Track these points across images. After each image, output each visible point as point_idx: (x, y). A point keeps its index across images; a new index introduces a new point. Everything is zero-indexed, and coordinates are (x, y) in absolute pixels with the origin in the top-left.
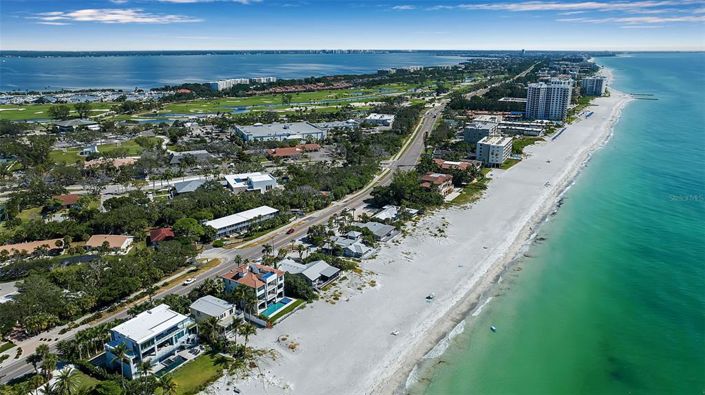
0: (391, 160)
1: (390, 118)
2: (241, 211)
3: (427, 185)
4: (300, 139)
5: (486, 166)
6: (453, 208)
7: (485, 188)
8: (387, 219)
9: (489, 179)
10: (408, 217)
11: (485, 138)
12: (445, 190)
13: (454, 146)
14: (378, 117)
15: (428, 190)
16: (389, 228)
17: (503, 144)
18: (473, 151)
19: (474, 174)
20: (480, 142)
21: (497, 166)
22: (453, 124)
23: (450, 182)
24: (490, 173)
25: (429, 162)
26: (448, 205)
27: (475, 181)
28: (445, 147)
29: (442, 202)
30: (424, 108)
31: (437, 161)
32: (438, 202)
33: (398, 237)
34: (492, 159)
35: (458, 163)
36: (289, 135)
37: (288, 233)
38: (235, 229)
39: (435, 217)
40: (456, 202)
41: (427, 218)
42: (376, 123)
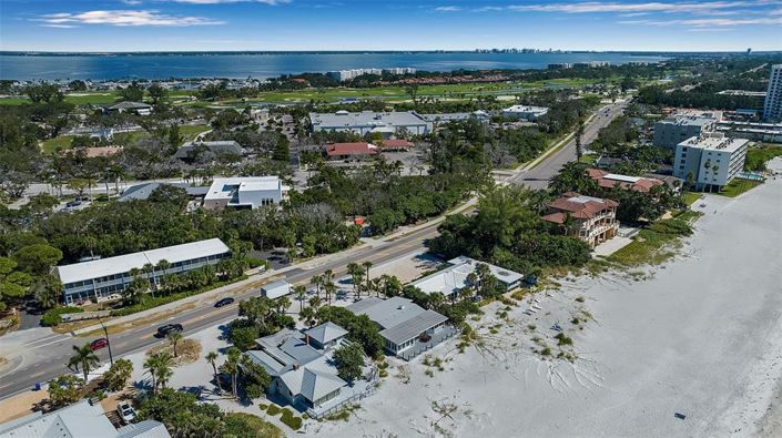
0: (518, 170)
1: (540, 111)
2: (170, 244)
3: (558, 218)
4: (390, 134)
5: (693, 189)
6: (610, 276)
7: (687, 232)
8: (434, 296)
9: (697, 214)
10: (493, 290)
11: (694, 138)
12: (597, 231)
13: (633, 153)
14: (522, 109)
15: (556, 230)
16: (433, 317)
17: (731, 148)
18: (668, 162)
19: (666, 202)
20: (684, 144)
21: (715, 189)
22: (640, 122)
23: (613, 215)
24: (699, 202)
25: (577, 175)
26: (598, 267)
27: (667, 216)
28: (619, 153)
29: (587, 259)
30: (598, 103)
31: (594, 173)
32: (578, 258)
33: (443, 349)
34: (706, 177)
35: (635, 179)
36: (375, 126)
37: (217, 305)
38: (109, 283)
39: (560, 295)
40: (619, 259)
41: (540, 297)
42: (516, 117)
